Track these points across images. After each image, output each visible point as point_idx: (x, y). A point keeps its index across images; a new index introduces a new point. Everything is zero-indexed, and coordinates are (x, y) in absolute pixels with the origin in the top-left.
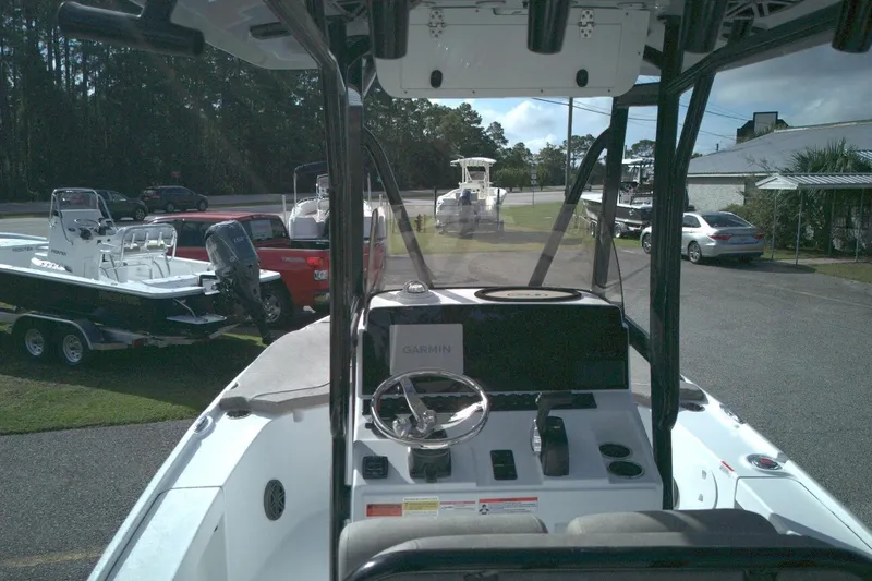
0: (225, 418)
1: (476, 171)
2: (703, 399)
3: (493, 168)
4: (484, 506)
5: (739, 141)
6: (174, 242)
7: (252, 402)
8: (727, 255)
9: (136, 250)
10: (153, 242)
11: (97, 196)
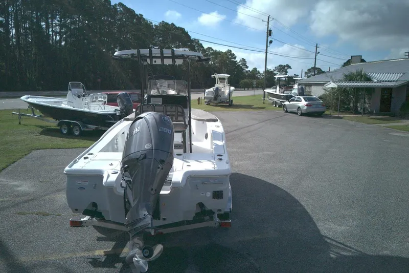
1: (222, 79)
3: (229, 78)
6: (106, 100)
9: (95, 101)
10: (100, 99)
11: (82, 84)
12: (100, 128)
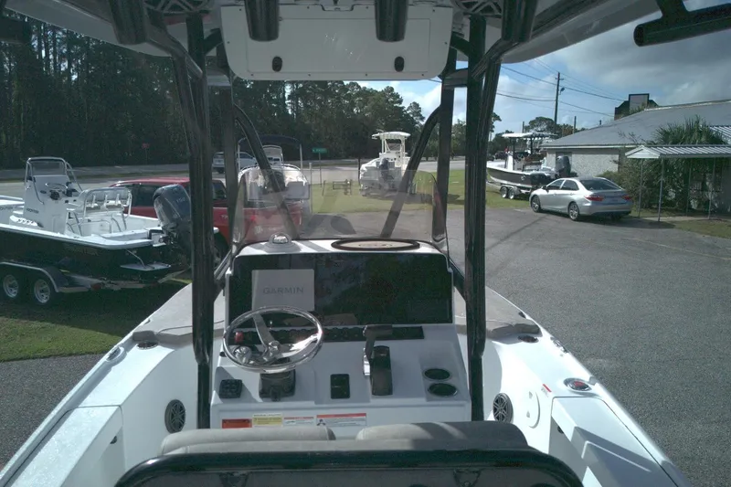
0: (136, 349)
1: (394, 143)
2: (538, 332)
3: (408, 141)
4: (321, 421)
5: (616, 118)
6: (129, 203)
7: (159, 335)
8: (603, 213)
9: (97, 209)
10: (112, 202)
11: (66, 163)
12: (108, 286)
